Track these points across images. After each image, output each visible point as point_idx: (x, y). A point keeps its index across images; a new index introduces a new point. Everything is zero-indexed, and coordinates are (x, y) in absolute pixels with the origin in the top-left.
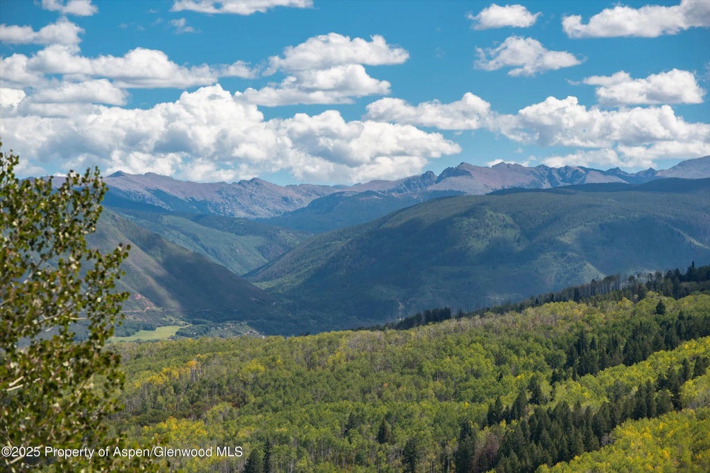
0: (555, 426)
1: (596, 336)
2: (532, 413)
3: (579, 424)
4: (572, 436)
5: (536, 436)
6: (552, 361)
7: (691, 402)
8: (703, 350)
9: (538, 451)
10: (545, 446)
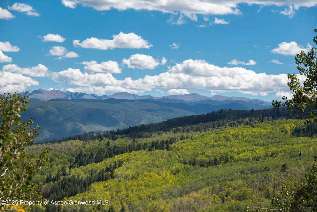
0: (71, 184)
1: (86, 152)
2: (62, 179)
3: (79, 183)
4: (76, 187)
5: (63, 187)
6: (70, 161)
7: (117, 176)
8: (121, 158)
9: (64, 192)
10: (67, 191)
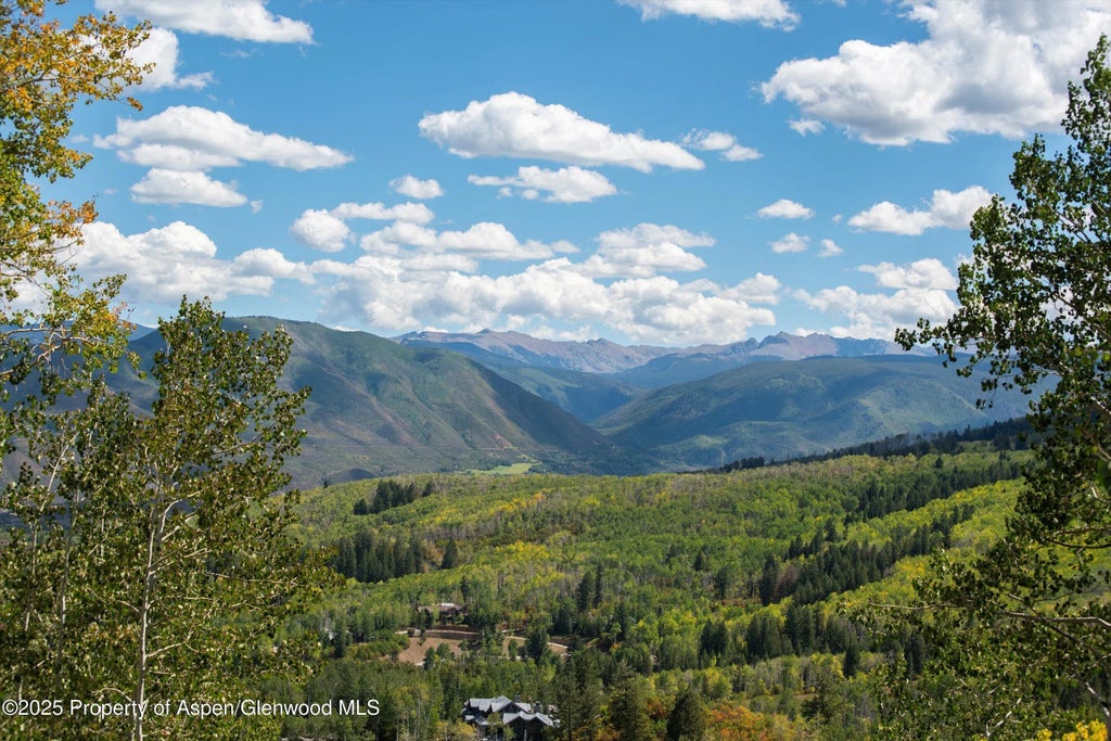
0: (845, 560)
1: (885, 485)
2: (827, 549)
3: (865, 559)
4: (859, 568)
5: (829, 569)
6: (847, 506)
7: (958, 543)
8: (971, 499)
9: (829, 580)
10: (836, 577)
